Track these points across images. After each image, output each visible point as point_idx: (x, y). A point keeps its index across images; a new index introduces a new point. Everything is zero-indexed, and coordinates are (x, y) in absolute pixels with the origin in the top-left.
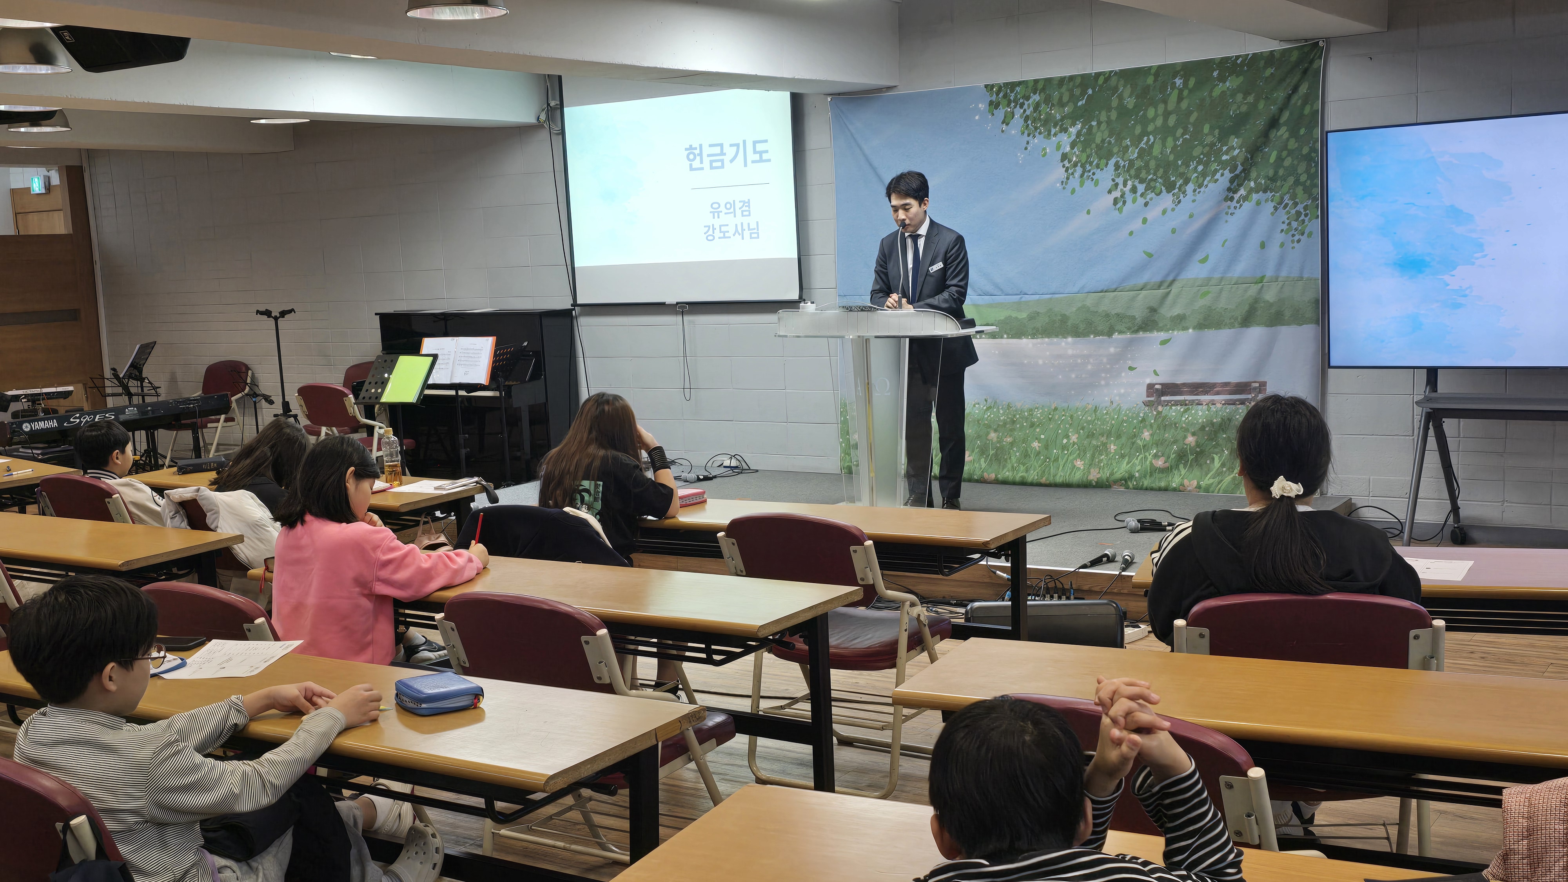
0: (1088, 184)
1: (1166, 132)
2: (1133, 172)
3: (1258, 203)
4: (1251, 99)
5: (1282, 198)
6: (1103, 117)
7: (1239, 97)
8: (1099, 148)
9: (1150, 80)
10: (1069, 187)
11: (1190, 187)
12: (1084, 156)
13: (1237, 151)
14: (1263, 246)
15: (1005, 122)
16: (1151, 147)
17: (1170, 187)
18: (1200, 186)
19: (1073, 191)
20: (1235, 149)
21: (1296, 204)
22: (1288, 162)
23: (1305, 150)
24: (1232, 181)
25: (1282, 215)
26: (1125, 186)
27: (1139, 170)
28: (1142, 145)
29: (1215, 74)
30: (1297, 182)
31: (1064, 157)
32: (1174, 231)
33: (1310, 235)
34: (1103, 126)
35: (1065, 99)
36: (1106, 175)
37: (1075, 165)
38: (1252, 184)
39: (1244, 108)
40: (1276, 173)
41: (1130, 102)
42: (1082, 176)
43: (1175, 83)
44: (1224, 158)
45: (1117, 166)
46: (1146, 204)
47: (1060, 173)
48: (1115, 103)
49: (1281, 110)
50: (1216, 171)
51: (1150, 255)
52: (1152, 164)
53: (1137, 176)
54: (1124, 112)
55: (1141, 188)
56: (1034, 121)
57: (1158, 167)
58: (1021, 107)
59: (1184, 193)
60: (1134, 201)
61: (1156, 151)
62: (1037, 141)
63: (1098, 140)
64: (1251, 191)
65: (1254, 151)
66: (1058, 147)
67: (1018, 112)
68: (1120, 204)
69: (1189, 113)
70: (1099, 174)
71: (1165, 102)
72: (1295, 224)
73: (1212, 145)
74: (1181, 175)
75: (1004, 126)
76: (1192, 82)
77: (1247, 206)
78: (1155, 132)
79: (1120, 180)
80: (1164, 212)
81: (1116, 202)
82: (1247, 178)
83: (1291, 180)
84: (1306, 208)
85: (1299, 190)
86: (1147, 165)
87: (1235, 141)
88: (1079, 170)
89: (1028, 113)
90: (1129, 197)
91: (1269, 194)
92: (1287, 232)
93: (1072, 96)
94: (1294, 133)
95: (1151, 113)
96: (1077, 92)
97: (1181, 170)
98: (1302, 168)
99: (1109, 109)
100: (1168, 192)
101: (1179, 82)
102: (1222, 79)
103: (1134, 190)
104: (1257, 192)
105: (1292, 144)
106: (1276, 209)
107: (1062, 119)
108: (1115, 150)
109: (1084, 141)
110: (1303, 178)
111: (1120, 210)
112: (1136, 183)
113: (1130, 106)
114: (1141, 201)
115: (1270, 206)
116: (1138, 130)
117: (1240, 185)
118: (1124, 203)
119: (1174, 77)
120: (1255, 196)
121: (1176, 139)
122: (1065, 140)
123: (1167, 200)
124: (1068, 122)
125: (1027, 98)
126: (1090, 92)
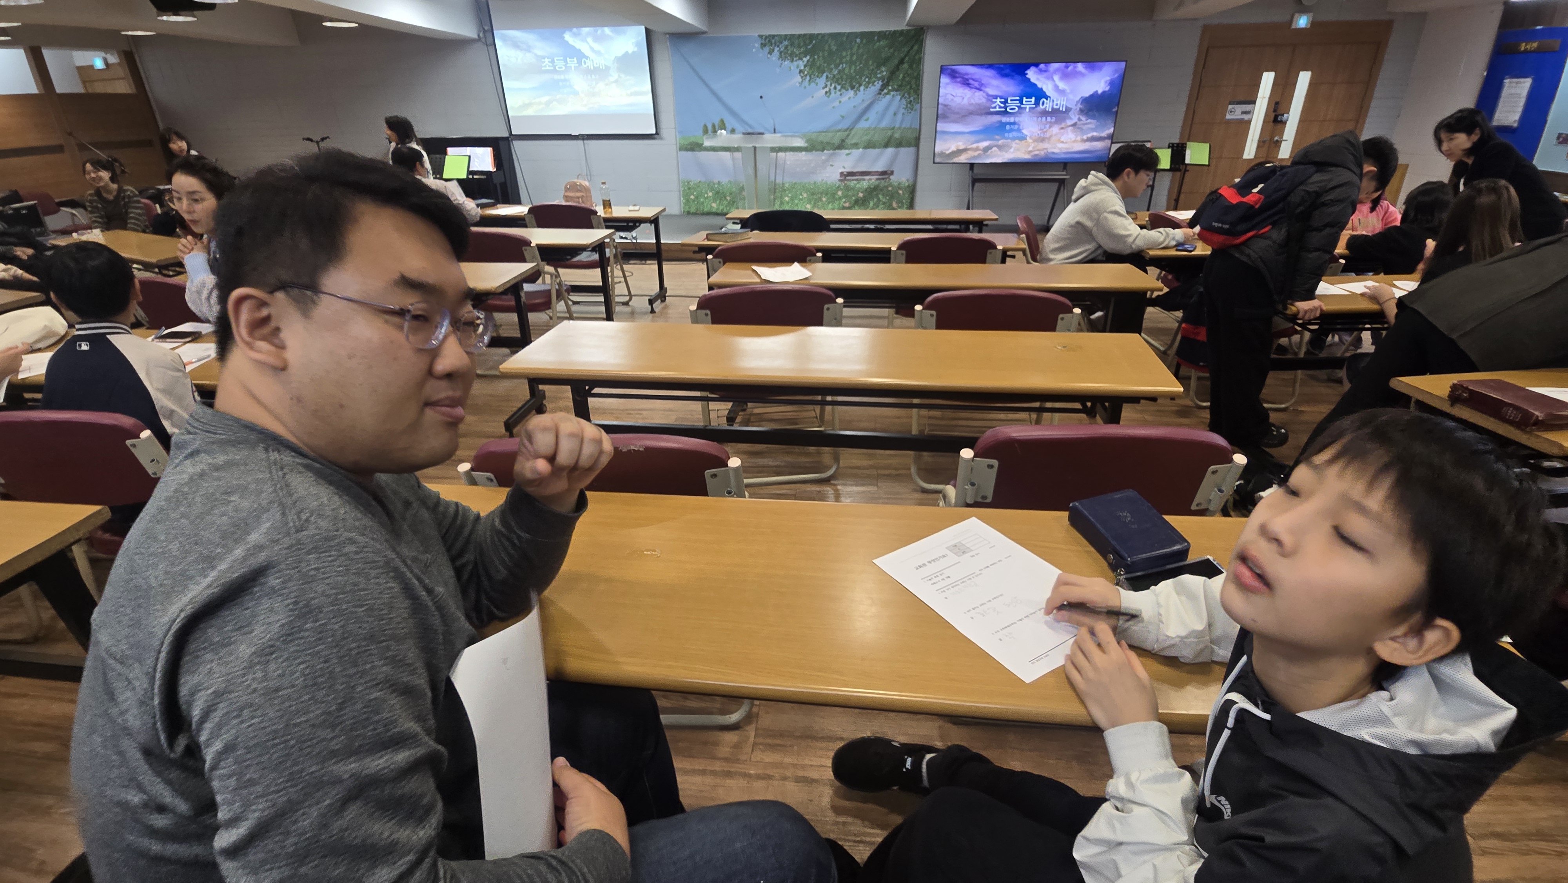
0: (813, 85)
1: (851, 63)
2: (835, 80)
3: (893, 96)
4: (892, 50)
5: (904, 95)
6: (821, 54)
7: (887, 49)
8: (819, 68)
9: (845, 39)
10: (803, 85)
11: (862, 88)
12: (811, 72)
13: (885, 73)
14: (895, 114)
15: (770, 53)
16: (844, 69)
17: (852, 88)
18: (867, 87)
19: (805, 87)
20: (884, 72)
21: (910, 97)
22: (907, 79)
23: (915, 74)
24: (882, 86)
25: (903, 100)
26: (831, 85)
27: (838, 79)
28: (840, 68)
29: (876, 38)
30: (911, 88)
31: (801, 71)
32: (854, 107)
33: (916, 110)
34: (821, 58)
35: (802, 44)
36: (822, 81)
37: (806, 75)
38: (890, 88)
39: (889, 54)
40: (902, 83)
41: (834, 48)
42: (809, 81)
43: (856, 41)
44: (879, 76)
45: (827, 77)
46: (841, 95)
47: (799, 79)
48: (826, 48)
49: (906, 56)
50: (875, 82)
51: (843, 117)
52: (845, 77)
53: (837, 82)
54: (831, 53)
55: (839, 87)
56: (785, 53)
57: (847, 79)
58: (778, 46)
59: (859, 91)
60: (835, 93)
61: (847, 71)
62: (787, 63)
63: (818, 64)
64: (889, 91)
65: (893, 73)
66: (798, 67)
67: (777, 49)
68: (828, 94)
69: (863, 55)
70: (818, 80)
71: (851, 49)
72: (909, 105)
73: (873, 70)
74: (858, 83)
75: (769, 56)
76: (865, 41)
77: (888, 96)
78: (846, 63)
79: (829, 83)
80: (849, 98)
81: (826, 92)
82: (888, 85)
83: (908, 87)
84: (914, 99)
85: (912, 91)
86: (842, 78)
87: (883, 69)
88: (808, 78)
89: (782, 50)
90: (833, 91)
91: (898, 93)
92: (905, 109)
93: (805, 42)
94: (911, 67)
95: (844, 54)
96: (807, 42)
97: (859, 80)
98: (913, 82)
99: (824, 51)
100: (852, 89)
101: (858, 40)
102: (879, 40)
103: (835, 88)
104: (893, 91)
105: (910, 72)
106: (901, 99)
107: (800, 54)
108: (826, 69)
109: (811, 65)
110: (914, 86)
111: (828, 97)
112: (837, 85)
113: (834, 50)
114: (838, 93)
115: (899, 97)
116: (838, 62)
117: (885, 88)
118: (830, 94)
119: (856, 37)
120: (892, 93)
121: (856, 66)
122: (801, 64)
123: (851, 93)
124: (802, 56)
125: (781, 43)
126: (814, 42)
